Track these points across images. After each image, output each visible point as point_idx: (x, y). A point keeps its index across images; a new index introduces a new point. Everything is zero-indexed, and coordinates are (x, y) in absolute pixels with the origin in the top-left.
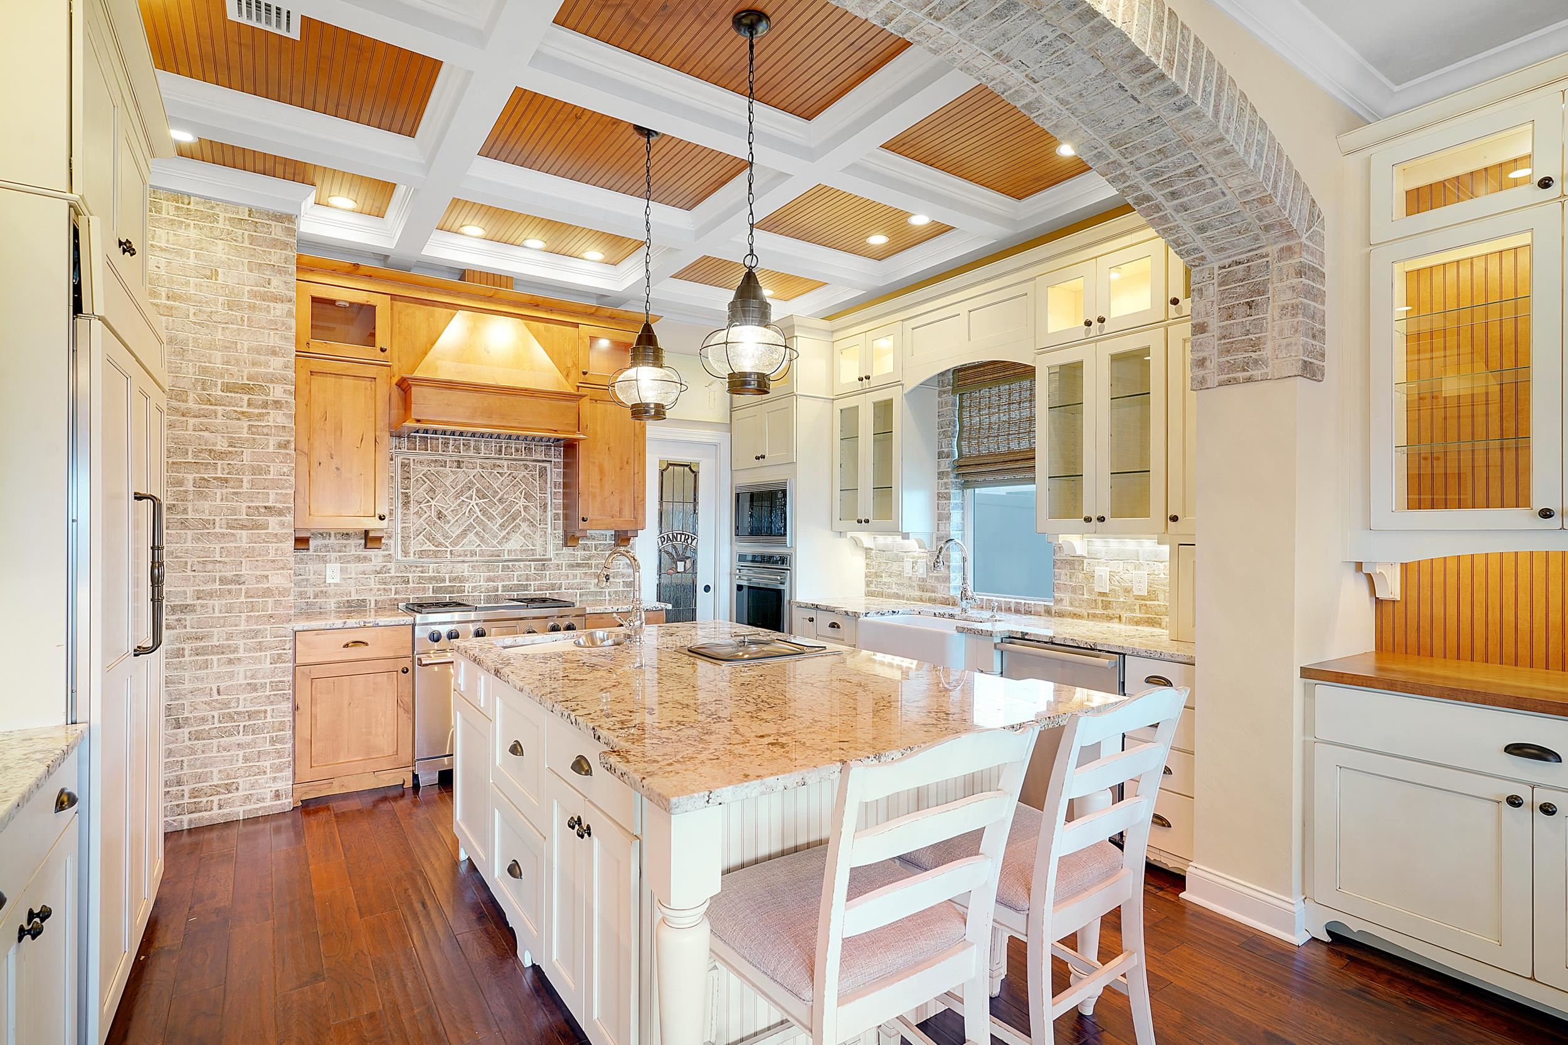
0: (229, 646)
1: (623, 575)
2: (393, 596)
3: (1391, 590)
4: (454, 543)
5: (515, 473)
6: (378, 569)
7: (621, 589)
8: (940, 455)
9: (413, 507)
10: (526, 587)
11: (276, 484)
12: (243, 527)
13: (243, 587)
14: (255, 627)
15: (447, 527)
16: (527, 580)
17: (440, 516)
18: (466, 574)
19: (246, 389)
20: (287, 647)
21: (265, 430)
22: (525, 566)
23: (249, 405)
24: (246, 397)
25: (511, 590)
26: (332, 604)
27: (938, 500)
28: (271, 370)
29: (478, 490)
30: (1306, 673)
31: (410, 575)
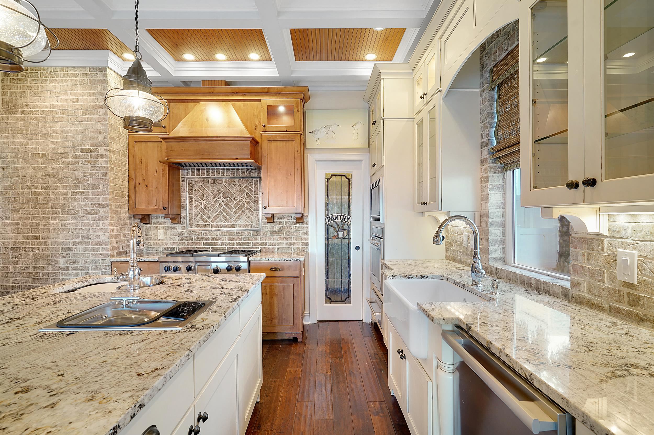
0: (85, 267)
1: (302, 239)
2: (186, 246)
4: (213, 221)
5: (242, 184)
6: (179, 233)
7: (301, 246)
8: (483, 145)
9: (194, 204)
10: (248, 244)
11: (102, 193)
12: (90, 213)
13: (90, 240)
14: (95, 259)
15: (209, 213)
16: (249, 240)
17: (206, 207)
18: (219, 236)
19: (90, 150)
20: (108, 268)
21: (97, 169)
22: (248, 233)
23: (91, 158)
24: (90, 154)
25: (240, 245)
26: (161, 249)
27: (481, 183)
28: (99, 141)
29: (224, 194)
31: (193, 236)
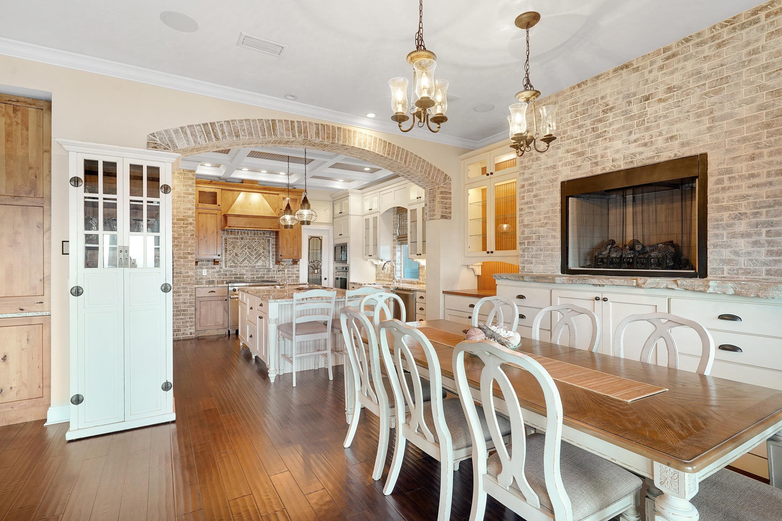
0: (178, 291)
1: (295, 274)
2: (222, 279)
3: (479, 272)
4: (241, 263)
5: (260, 241)
6: (218, 271)
7: (295, 278)
8: (394, 234)
9: (228, 252)
10: (263, 277)
11: (190, 246)
12: (182, 258)
13: (182, 275)
14: (185, 286)
15: (238, 258)
16: (264, 275)
17: (236, 255)
18: (244, 273)
19: (182, 220)
20: (193, 292)
21: (187, 231)
22: (263, 270)
23: (183, 224)
24: (182, 222)
25: (259, 278)
26: (204, 281)
27: (393, 248)
28: (189, 214)
29: (248, 247)
30: (444, 292)
31: (227, 273)
